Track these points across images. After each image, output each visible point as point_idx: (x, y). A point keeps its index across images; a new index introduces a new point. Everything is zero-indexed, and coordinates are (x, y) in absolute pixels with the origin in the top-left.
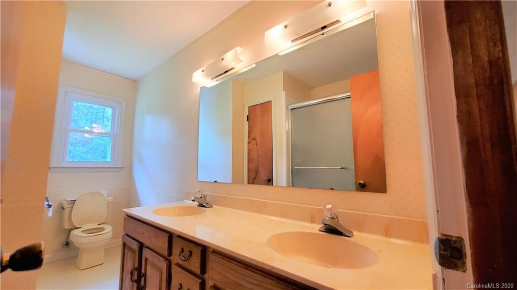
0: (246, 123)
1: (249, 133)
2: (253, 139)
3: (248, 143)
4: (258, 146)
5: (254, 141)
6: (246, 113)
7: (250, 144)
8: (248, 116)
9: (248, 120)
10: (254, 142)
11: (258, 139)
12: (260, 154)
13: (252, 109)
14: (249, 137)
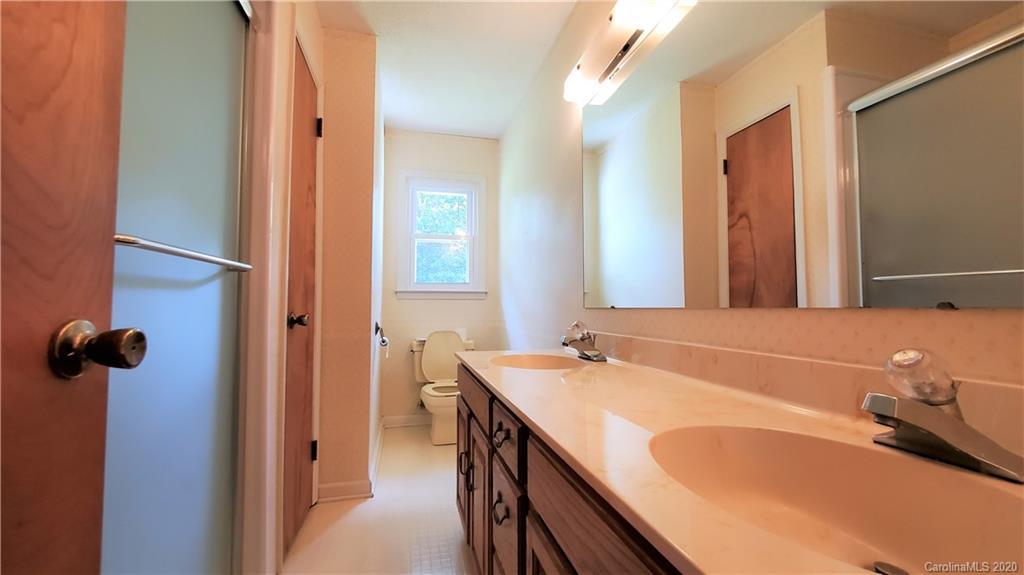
0: (722, 180)
1: (731, 202)
2: (741, 216)
3: (730, 228)
4: (754, 233)
5: (744, 219)
6: (722, 155)
7: (733, 229)
8: (725, 162)
9: (726, 172)
10: (744, 222)
11: (754, 215)
12: (758, 252)
13: (737, 141)
14: (730, 213)
